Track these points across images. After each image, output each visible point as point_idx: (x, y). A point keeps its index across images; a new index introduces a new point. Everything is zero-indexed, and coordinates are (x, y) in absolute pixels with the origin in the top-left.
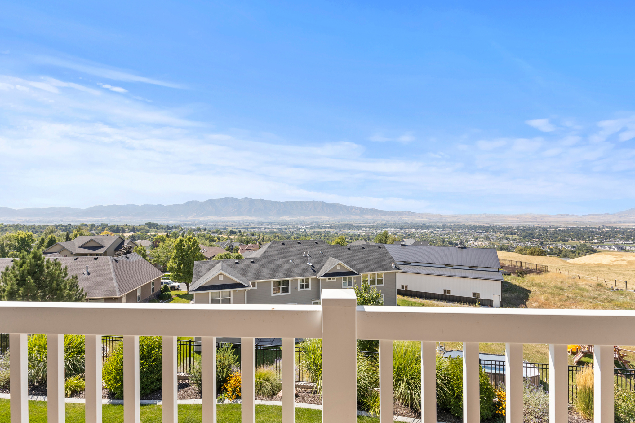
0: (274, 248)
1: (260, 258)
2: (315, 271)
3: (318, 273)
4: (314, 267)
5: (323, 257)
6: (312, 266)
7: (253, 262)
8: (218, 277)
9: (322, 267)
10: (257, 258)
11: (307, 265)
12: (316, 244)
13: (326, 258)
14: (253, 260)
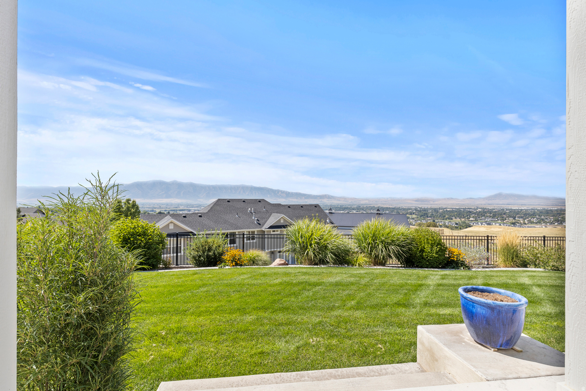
0: (220, 205)
1: (207, 213)
2: (260, 224)
3: (263, 226)
4: (259, 221)
5: (267, 213)
6: (257, 220)
7: (200, 216)
8: (168, 225)
9: (266, 221)
10: (204, 213)
11: (253, 219)
12: (259, 203)
13: (269, 214)
14: (200, 215)
